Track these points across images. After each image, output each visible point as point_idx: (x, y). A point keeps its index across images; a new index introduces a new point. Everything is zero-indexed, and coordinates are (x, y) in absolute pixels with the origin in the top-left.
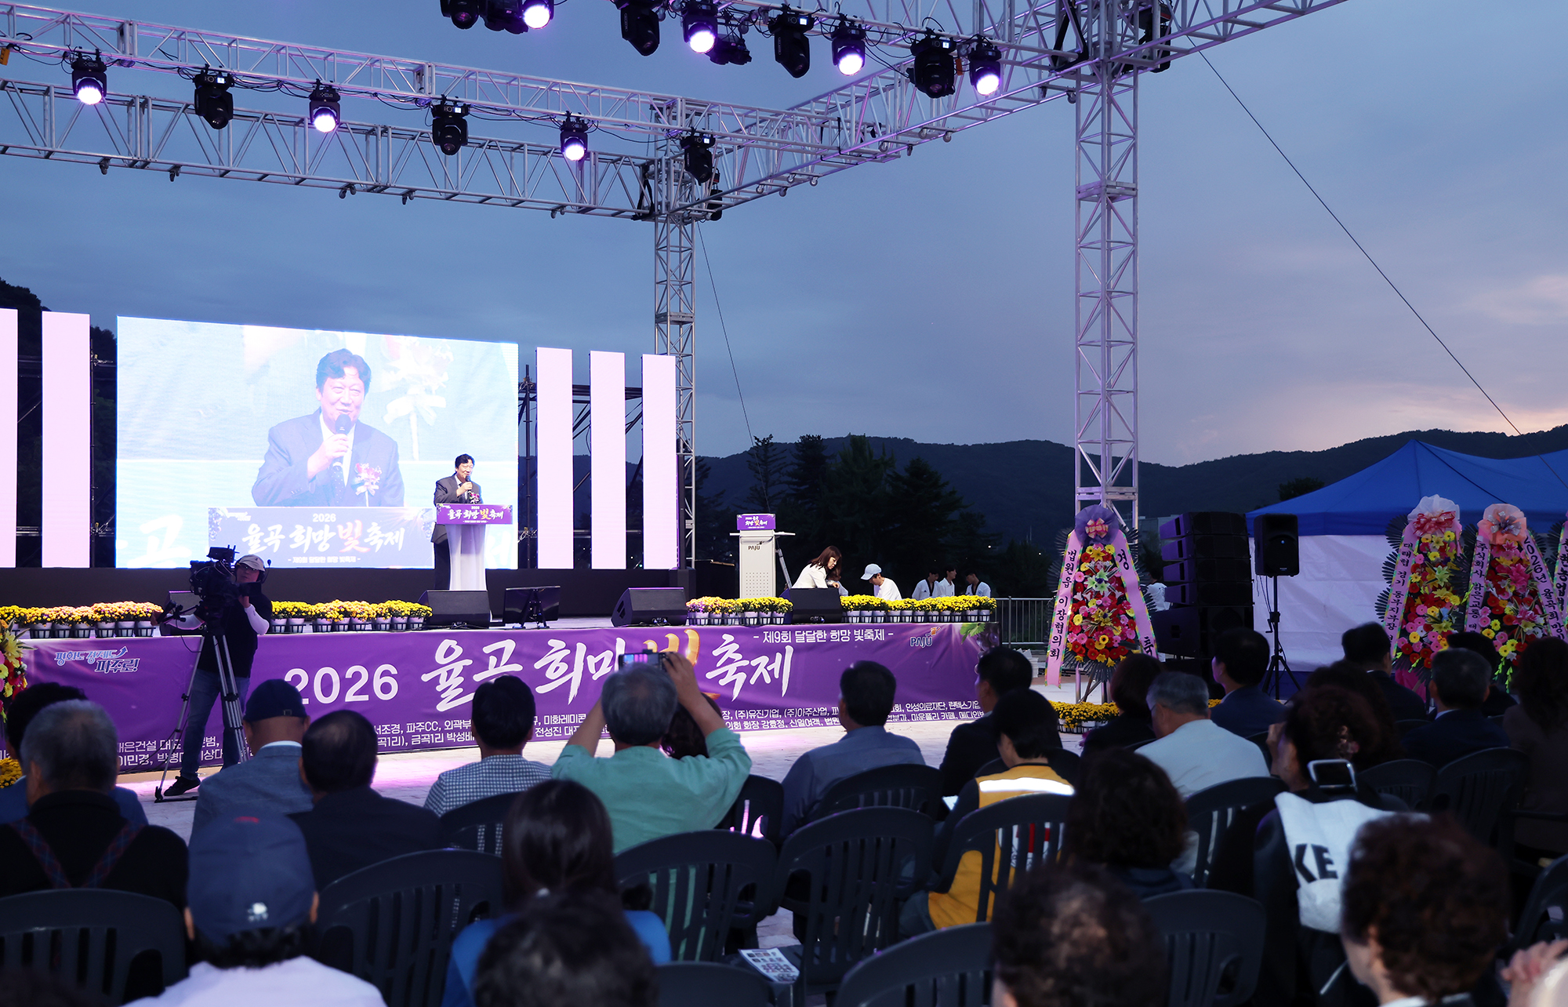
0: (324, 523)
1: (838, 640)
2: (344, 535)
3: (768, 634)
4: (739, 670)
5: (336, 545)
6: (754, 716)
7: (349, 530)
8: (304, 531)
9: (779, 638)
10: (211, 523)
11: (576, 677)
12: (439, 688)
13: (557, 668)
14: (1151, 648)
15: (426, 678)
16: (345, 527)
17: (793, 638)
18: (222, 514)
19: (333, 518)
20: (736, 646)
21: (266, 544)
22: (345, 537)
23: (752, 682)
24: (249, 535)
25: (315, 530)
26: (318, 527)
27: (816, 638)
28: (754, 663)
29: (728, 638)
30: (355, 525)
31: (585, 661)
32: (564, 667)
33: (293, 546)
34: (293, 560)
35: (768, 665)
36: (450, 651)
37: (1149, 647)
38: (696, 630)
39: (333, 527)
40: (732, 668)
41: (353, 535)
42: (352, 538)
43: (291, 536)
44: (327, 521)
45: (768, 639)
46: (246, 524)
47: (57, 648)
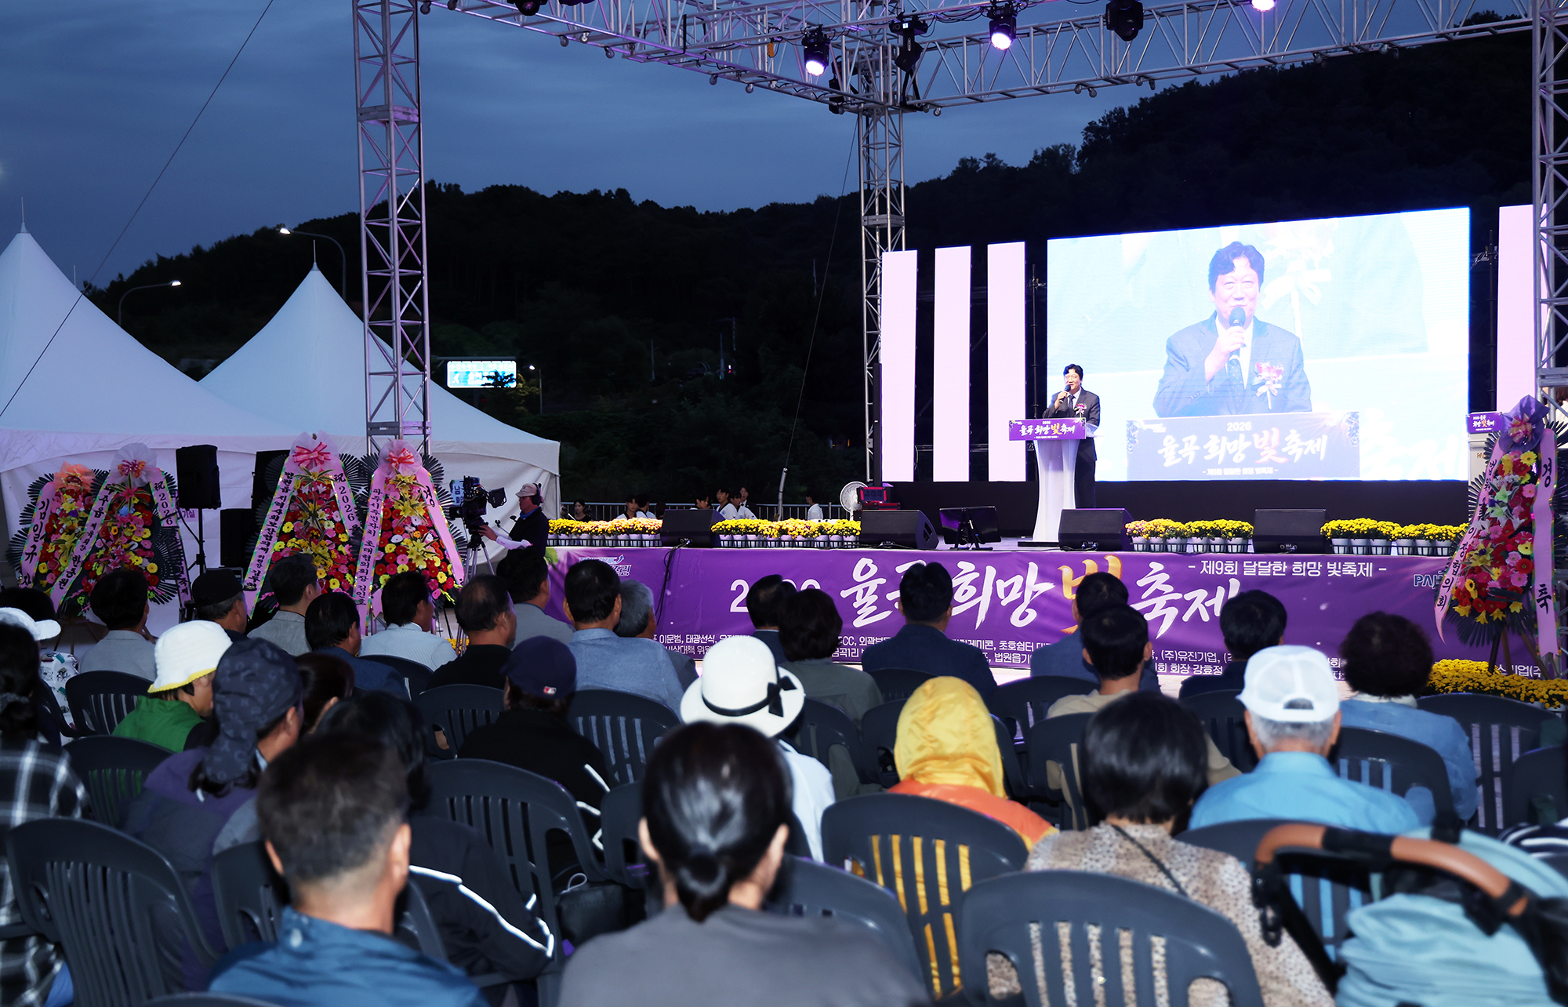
0: (1239, 432)
1: (1304, 574)
2: (1260, 444)
3: (1207, 564)
4: (1170, 604)
5: (1252, 455)
6: (1185, 658)
7: (1265, 439)
8: (1219, 441)
9: (1222, 569)
10: (1129, 435)
11: (985, 601)
12: (856, 605)
13: (966, 591)
14: (1548, 600)
15: (844, 594)
16: (1261, 436)
17: (1241, 569)
18: (1139, 427)
19: (1248, 426)
20: (1166, 577)
21: (1180, 456)
22: (1261, 447)
23: (1186, 618)
24: (1164, 447)
25: (1230, 440)
26: (1233, 436)
27: (1272, 571)
28: (1188, 597)
29: (1156, 566)
30: (1271, 433)
31: (994, 586)
32: (973, 590)
33: (1207, 458)
34: (1207, 472)
35: (1207, 599)
36: (866, 569)
37: (1544, 598)
38: (1119, 557)
39: (1249, 436)
40: (1160, 601)
41: (1269, 444)
42: (1269, 448)
43: (1205, 447)
44: (1241, 429)
45: (1208, 569)
46: (1161, 436)
47: (582, 554)
